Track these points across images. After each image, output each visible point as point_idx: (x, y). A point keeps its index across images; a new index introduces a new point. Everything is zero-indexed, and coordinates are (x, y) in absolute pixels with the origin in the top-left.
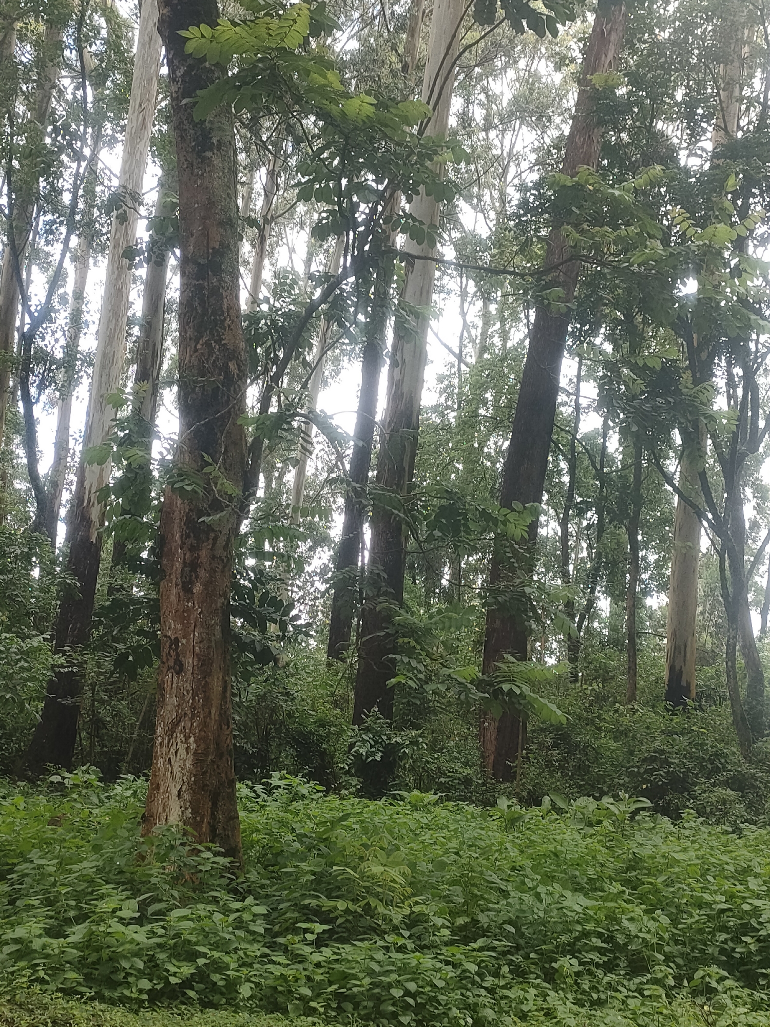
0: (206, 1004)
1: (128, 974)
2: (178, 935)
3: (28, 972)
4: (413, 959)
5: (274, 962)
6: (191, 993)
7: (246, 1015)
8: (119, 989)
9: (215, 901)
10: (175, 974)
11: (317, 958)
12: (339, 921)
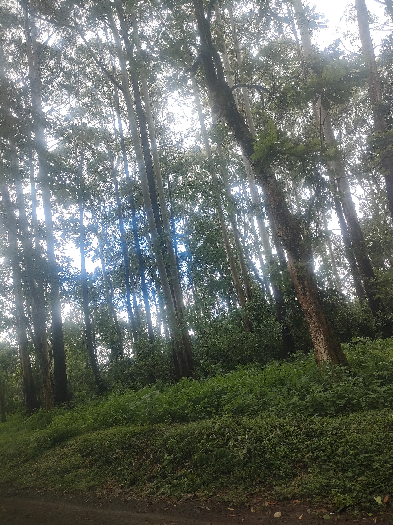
0: (353, 411)
1: (327, 407)
2: (337, 392)
3: (298, 412)
5: (370, 394)
6: (347, 408)
7: (366, 412)
8: (326, 411)
9: (345, 380)
10: (340, 404)
11: (382, 390)
12: (387, 378)
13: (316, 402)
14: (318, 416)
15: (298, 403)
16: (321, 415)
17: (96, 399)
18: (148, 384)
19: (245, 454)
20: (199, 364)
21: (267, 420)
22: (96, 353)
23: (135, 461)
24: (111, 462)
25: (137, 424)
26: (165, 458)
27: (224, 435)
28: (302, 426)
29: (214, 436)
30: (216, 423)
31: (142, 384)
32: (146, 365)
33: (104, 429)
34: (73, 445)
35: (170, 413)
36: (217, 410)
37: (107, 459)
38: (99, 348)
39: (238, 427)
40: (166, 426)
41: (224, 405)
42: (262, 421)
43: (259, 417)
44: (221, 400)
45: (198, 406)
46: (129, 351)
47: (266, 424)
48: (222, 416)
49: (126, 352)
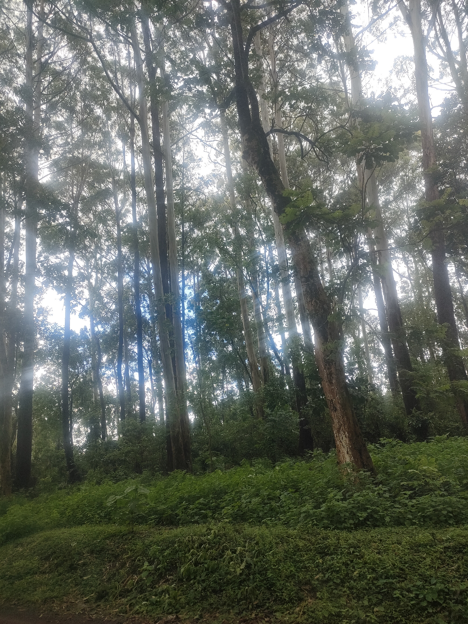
0: (375, 526)
1: (345, 519)
2: (359, 502)
3: (311, 522)
4: (447, 499)
5: (396, 508)
6: (369, 523)
7: (390, 528)
8: (343, 524)
9: (369, 488)
10: (361, 517)
11: (410, 504)
12: (417, 489)
13: (332, 511)
14: (334, 529)
15: (311, 512)
16: (338, 529)
17: (65, 488)
18: (133, 475)
19: (242, 569)
20: (196, 455)
21: (273, 530)
22: (71, 431)
23: (106, 569)
24: (76, 569)
25: (114, 523)
26: (145, 567)
27: (219, 544)
28: (313, 540)
29: (208, 545)
30: (211, 530)
31: (125, 474)
32: (133, 450)
33: (71, 526)
34: (30, 543)
35: (156, 513)
36: (214, 513)
37: (72, 565)
38: (75, 426)
39: (238, 536)
40: (150, 528)
41: (223, 508)
42: (267, 531)
43: (264, 525)
44: (221, 502)
45: (191, 506)
46: (112, 432)
47: (271, 534)
48: (219, 521)
49: (109, 432)
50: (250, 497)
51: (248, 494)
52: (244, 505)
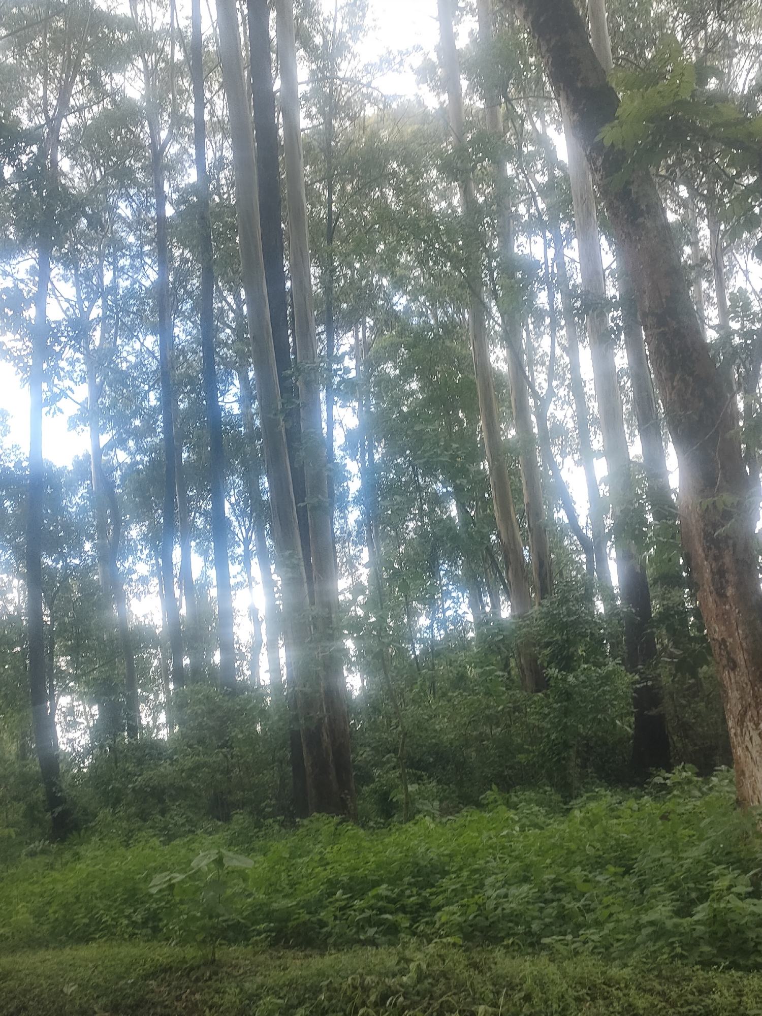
13: (724, 924)
14: (728, 968)
15: (669, 924)
16: (738, 967)
17: (43, 852)
18: (208, 825)
20: (367, 778)
21: (570, 967)
22: (53, 714)
25: (167, 939)
27: (431, 998)
28: (674, 995)
29: (401, 999)
30: (408, 961)
31: (189, 821)
32: (205, 765)
33: (62, 945)
35: (269, 917)
36: (414, 920)
38: (64, 701)
39: (478, 978)
40: (255, 954)
41: (439, 908)
42: (552, 968)
43: (543, 953)
44: (431, 894)
45: (357, 903)
46: (155, 719)
47: (565, 975)
48: (430, 941)
49: (145, 719)
50: (507, 883)
51: (500, 877)
52: (491, 904)
